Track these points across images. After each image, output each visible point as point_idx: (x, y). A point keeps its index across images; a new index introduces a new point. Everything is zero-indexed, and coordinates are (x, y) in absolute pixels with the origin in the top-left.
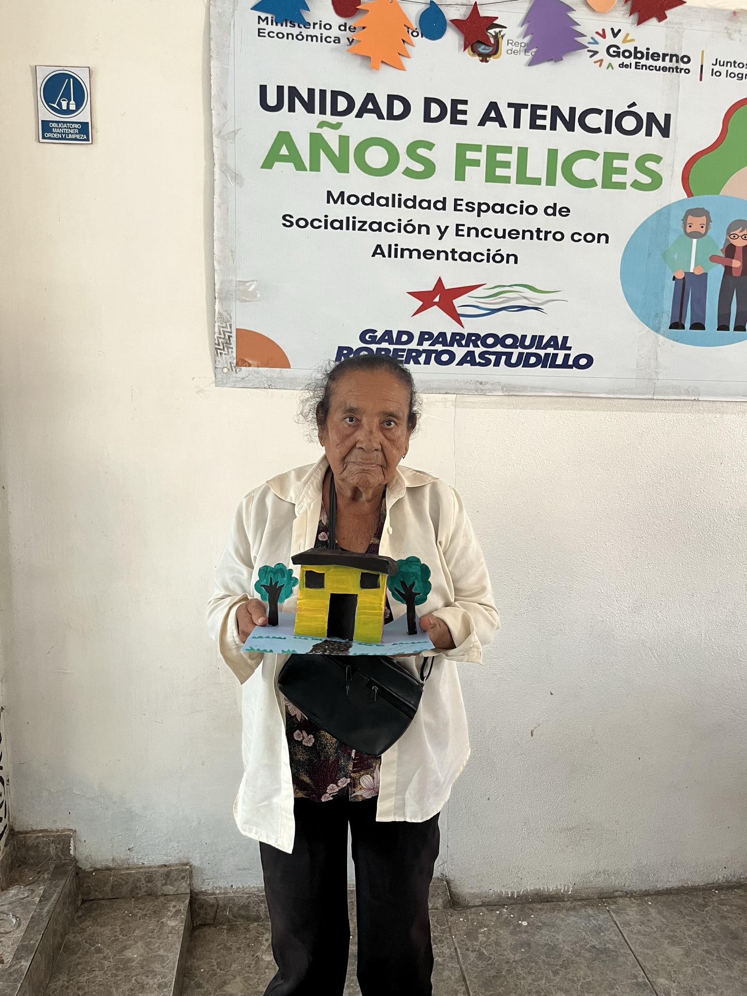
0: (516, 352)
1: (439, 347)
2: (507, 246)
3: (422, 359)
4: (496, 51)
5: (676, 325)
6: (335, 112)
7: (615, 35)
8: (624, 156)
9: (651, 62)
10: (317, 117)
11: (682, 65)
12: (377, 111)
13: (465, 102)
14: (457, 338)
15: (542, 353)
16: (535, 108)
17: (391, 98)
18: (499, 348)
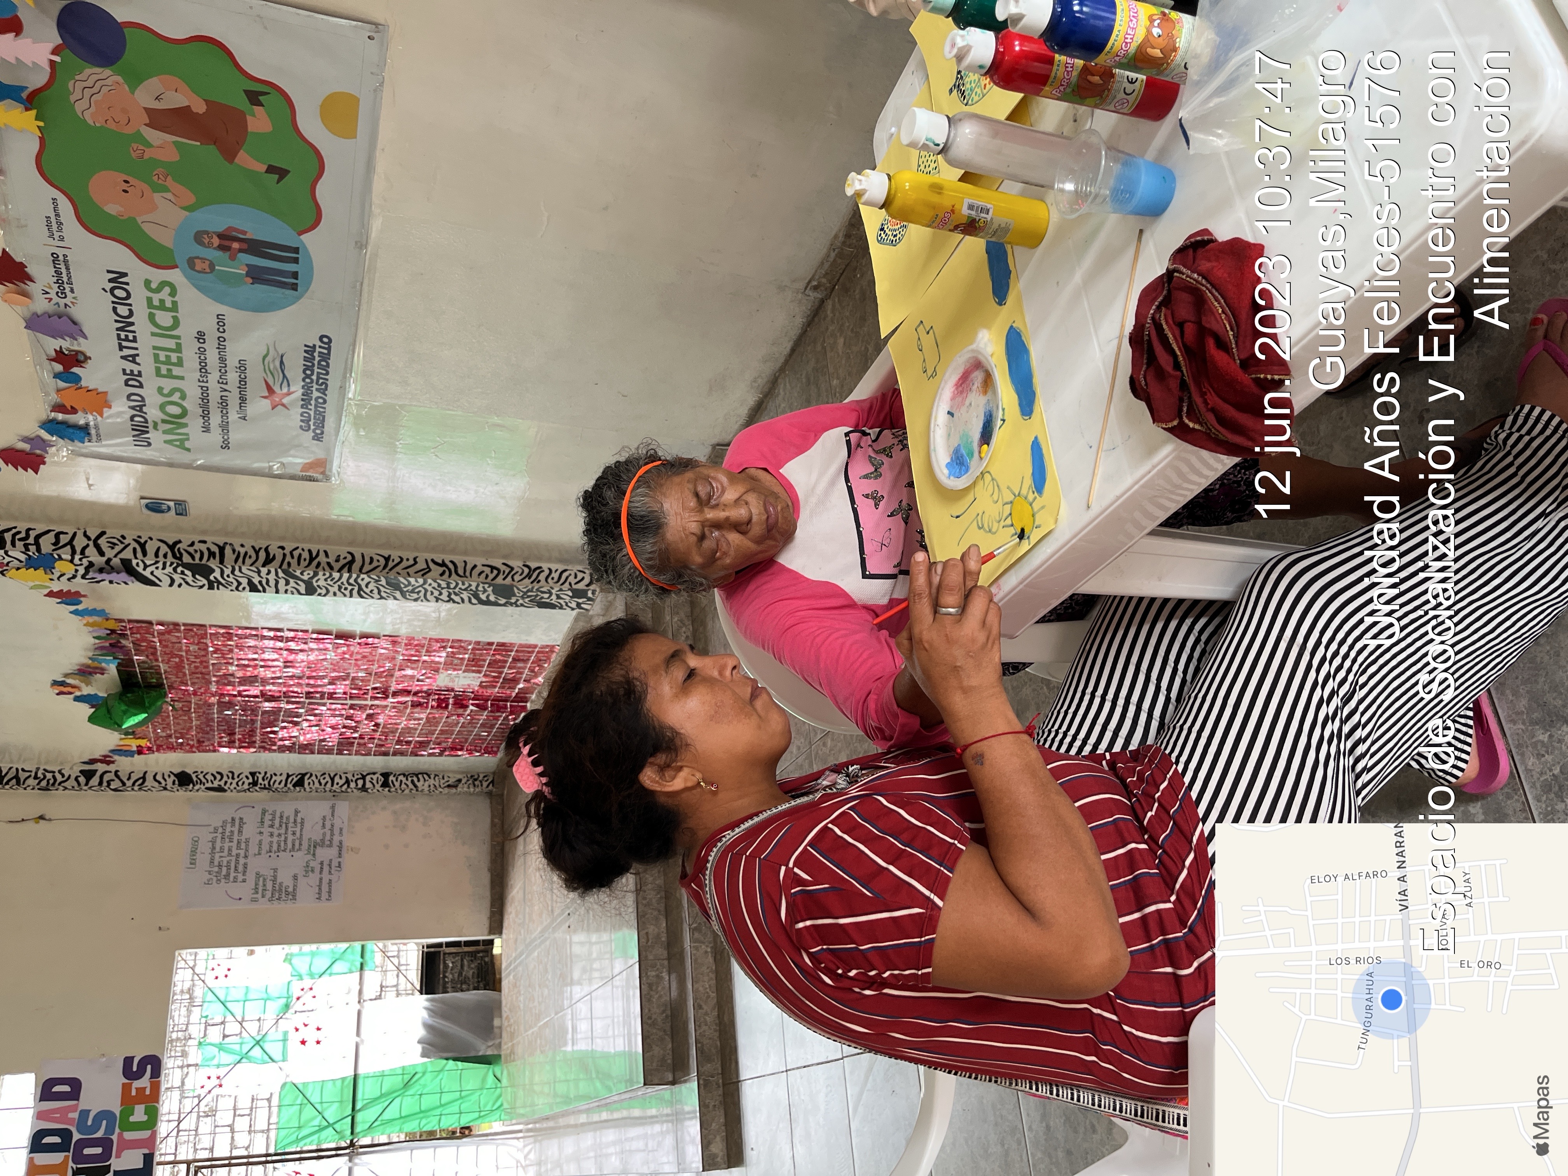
0: (317, 370)
1: (313, 402)
2: (232, 362)
3: (321, 409)
5: (294, 287)
6: (146, 421)
9: (64, 275)
10: (151, 430)
11: (61, 258)
12: (141, 407)
13: (124, 370)
14: (306, 394)
15: (318, 358)
16: (120, 339)
17: (131, 400)
18: (314, 377)
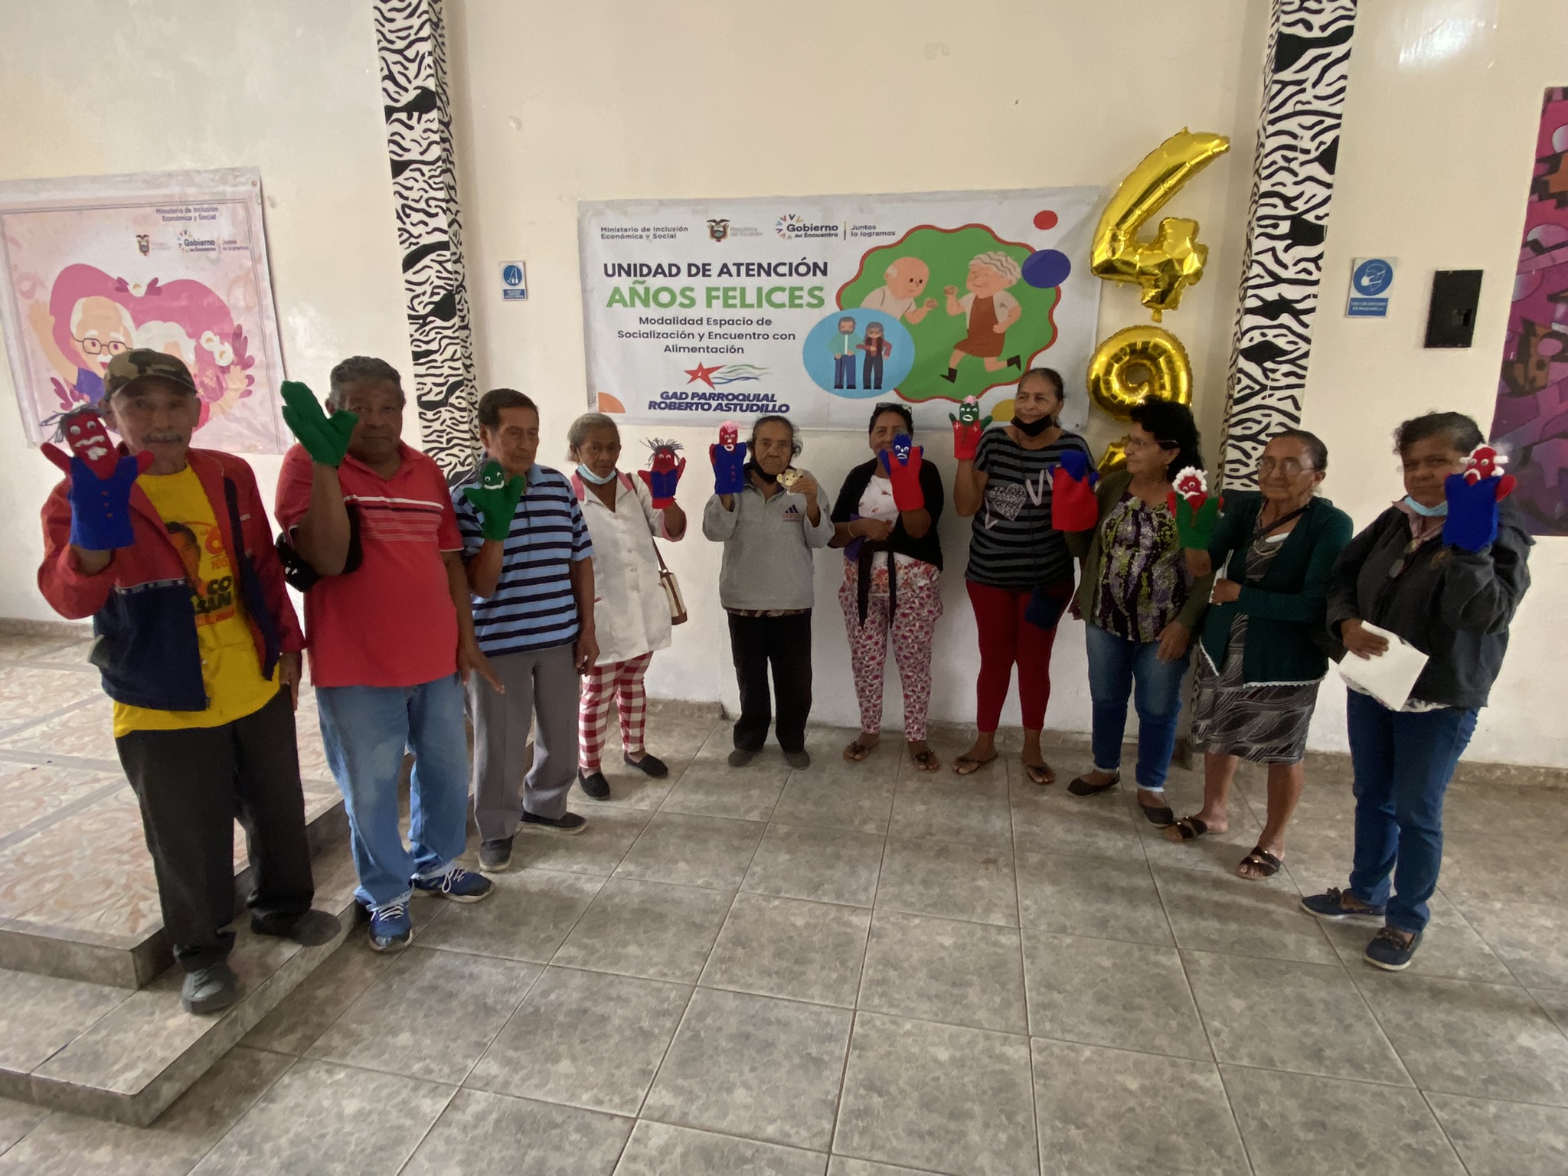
0: (745, 403)
1: (703, 401)
2: (737, 343)
3: (694, 407)
4: (724, 234)
5: (839, 386)
6: (642, 275)
7: (792, 218)
8: (801, 289)
9: (814, 232)
10: (632, 278)
11: (832, 232)
12: (663, 273)
13: (709, 264)
14: (712, 396)
15: (760, 404)
16: (748, 265)
17: (670, 266)
18: (735, 401)
